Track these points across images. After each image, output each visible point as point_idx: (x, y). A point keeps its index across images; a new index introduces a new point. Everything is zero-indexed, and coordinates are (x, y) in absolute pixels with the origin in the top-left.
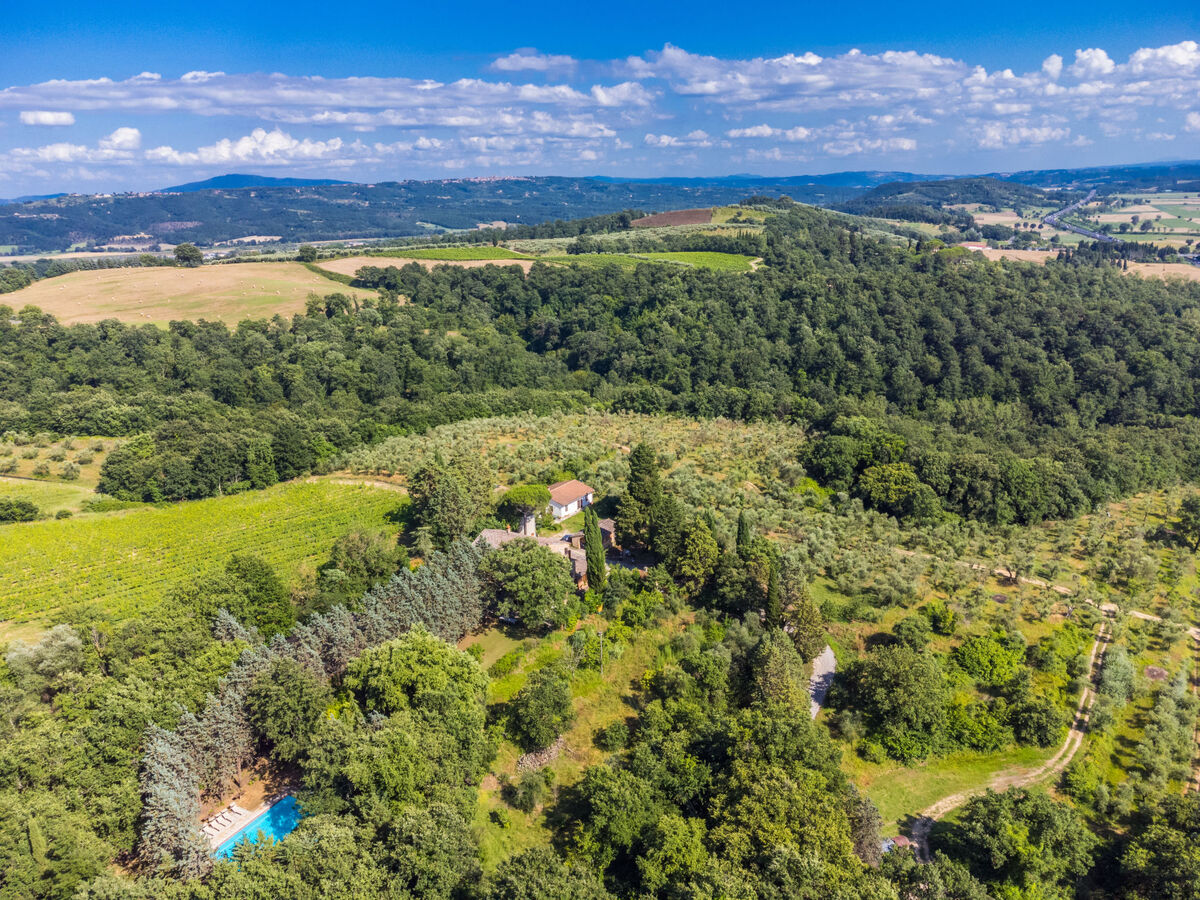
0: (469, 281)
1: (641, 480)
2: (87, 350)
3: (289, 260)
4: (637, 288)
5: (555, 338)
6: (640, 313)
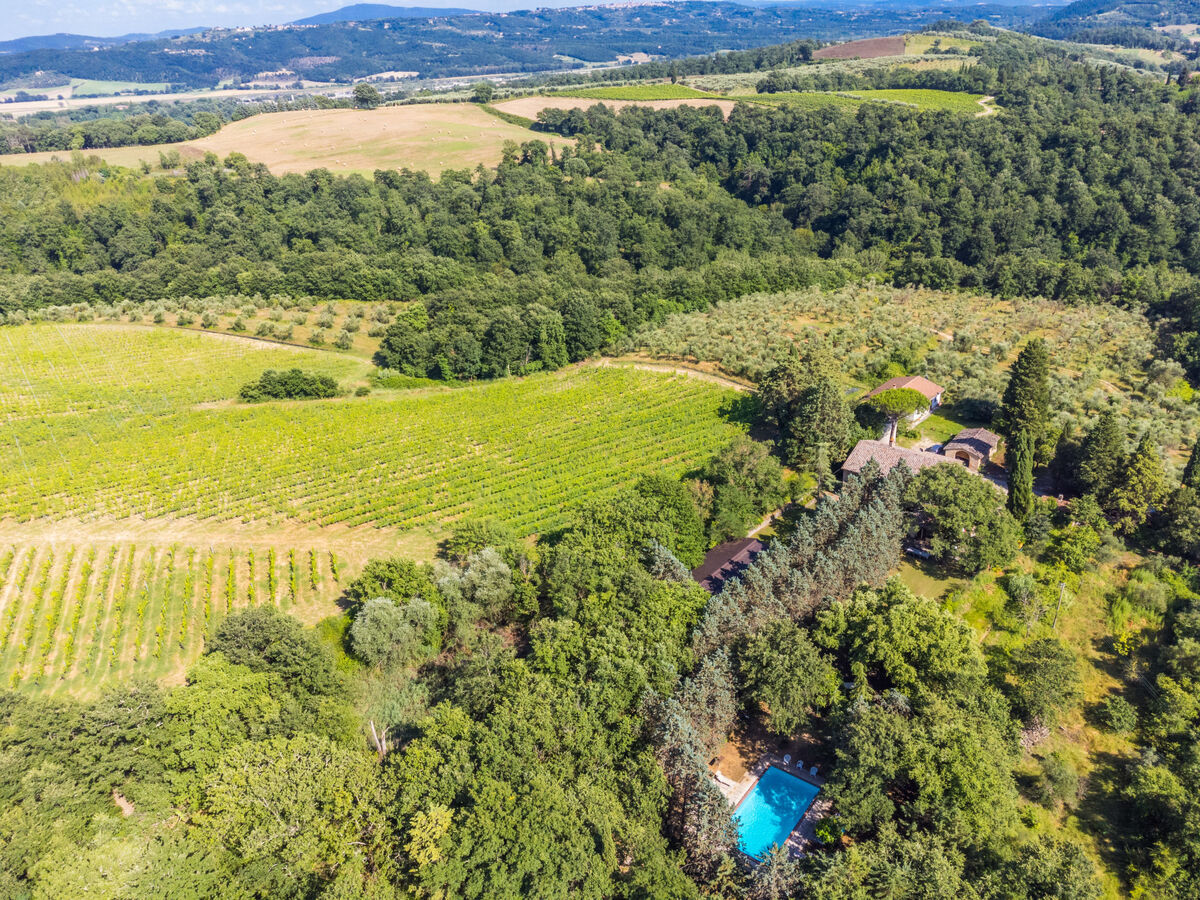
0: (663, 124)
2: (302, 202)
3: (463, 101)
4: (863, 133)
5: (765, 190)
6: (868, 163)
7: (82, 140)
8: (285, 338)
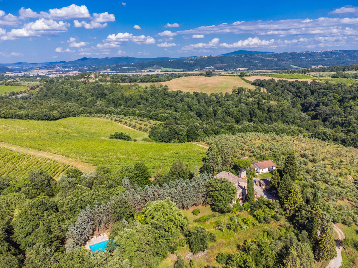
1: (288, 166)
3: (237, 76)
4: (350, 92)
5: (313, 107)
6: (348, 101)
7: (140, 80)
8: (134, 127)
